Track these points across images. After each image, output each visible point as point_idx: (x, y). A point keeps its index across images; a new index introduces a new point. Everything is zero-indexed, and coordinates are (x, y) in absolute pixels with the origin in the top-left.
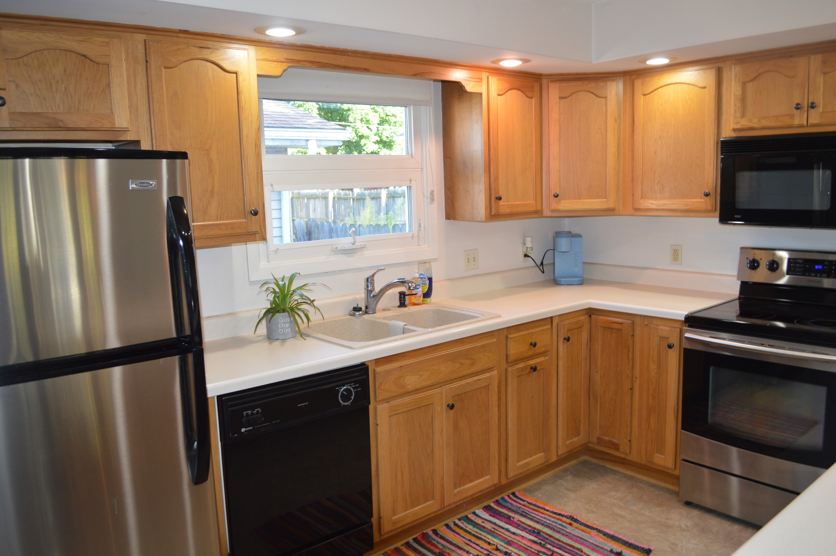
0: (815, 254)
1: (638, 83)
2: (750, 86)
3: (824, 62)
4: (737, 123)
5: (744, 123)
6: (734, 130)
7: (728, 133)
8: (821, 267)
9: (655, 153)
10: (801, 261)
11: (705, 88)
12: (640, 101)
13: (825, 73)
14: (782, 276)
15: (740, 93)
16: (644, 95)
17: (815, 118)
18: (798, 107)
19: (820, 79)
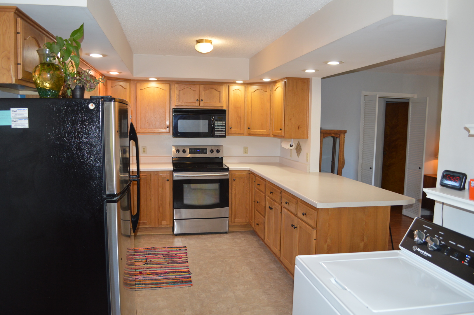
0: (193, 147)
1: (138, 85)
2: (181, 92)
3: (204, 88)
4: (177, 103)
5: (180, 104)
6: (176, 106)
7: (173, 106)
8: (199, 151)
9: (146, 112)
10: (193, 149)
11: (165, 90)
12: (139, 92)
13: (204, 91)
14: (188, 155)
15: (178, 93)
16: (141, 89)
17: (202, 104)
18: (197, 100)
19: (203, 92)
